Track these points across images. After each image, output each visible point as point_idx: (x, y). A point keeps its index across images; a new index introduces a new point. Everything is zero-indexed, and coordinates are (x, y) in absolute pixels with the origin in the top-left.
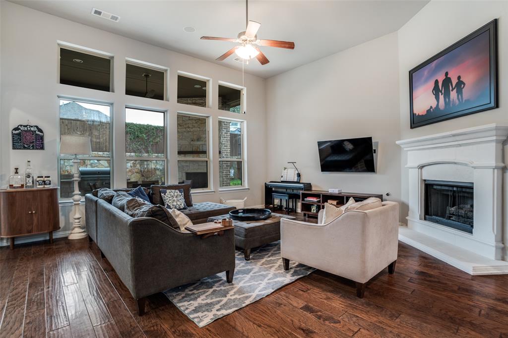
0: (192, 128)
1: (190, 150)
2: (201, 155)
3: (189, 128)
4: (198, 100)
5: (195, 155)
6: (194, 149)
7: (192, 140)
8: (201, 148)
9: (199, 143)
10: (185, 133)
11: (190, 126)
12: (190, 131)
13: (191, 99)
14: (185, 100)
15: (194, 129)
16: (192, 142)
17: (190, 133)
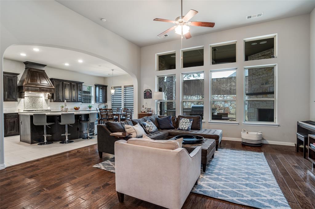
0: (262, 75)
1: (261, 91)
2: (268, 95)
3: (260, 75)
4: (267, 52)
5: (264, 95)
6: (264, 91)
7: (262, 84)
8: (268, 90)
9: (267, 86)
10: (257, 79)
11: (261, 74)
12: (261, 78)
13: (261, 53)
14: (257, 55)
15: (263, 75)
16: (262, 86)
17: (261, 79)
